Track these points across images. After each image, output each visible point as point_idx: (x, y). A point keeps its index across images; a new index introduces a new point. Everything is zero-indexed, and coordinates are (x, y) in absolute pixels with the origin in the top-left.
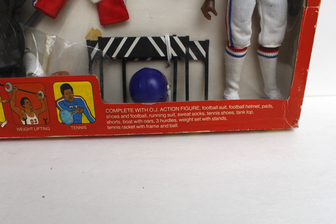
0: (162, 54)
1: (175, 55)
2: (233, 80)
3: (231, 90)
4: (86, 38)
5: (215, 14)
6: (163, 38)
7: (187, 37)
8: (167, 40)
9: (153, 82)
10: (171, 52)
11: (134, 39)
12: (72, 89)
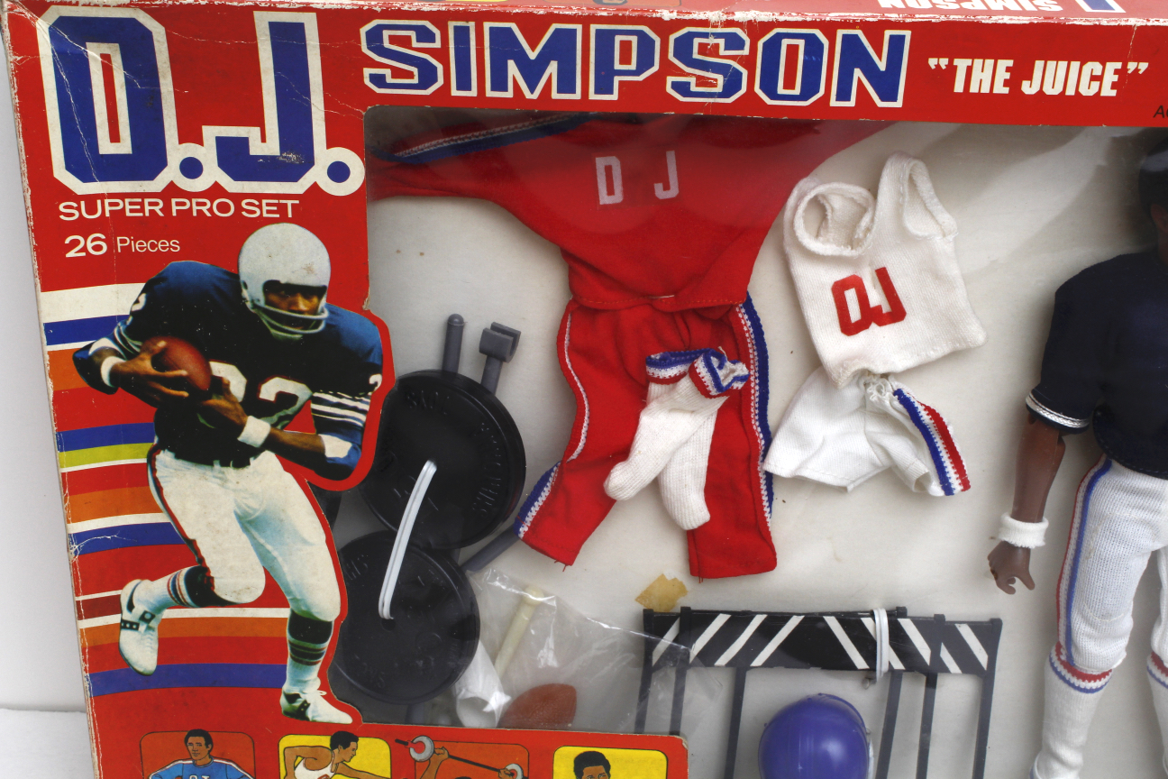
0: (860, 662)
1: (898, 665)
2: (1067, 743)
3: (1056, 766)
4: (640, 599)
5: (1029, 584)
6: (867, 622)
7: (939, 619)
8: (879, 626)
9: (834, 748)
10: (887, 657)
11: (784, 618)
12: (607, 766)
